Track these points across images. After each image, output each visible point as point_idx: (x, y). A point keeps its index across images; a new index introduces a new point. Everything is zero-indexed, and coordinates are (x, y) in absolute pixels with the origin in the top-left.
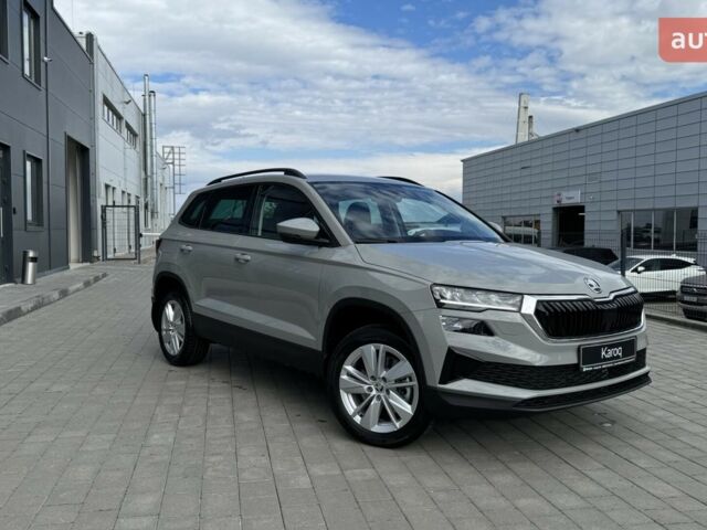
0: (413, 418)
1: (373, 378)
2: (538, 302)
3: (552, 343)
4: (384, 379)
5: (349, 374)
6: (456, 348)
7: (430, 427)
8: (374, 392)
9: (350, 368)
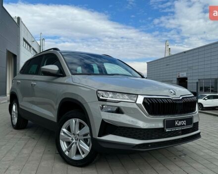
0: (90, 153)
1: (74, 134)
2: (145, 98)
3: (151, 118)
4: (78, 134)
5: (64, 133)
6: (106, 120)
7: (97, 157)
8: (74, 141)
9: (65, 130)
